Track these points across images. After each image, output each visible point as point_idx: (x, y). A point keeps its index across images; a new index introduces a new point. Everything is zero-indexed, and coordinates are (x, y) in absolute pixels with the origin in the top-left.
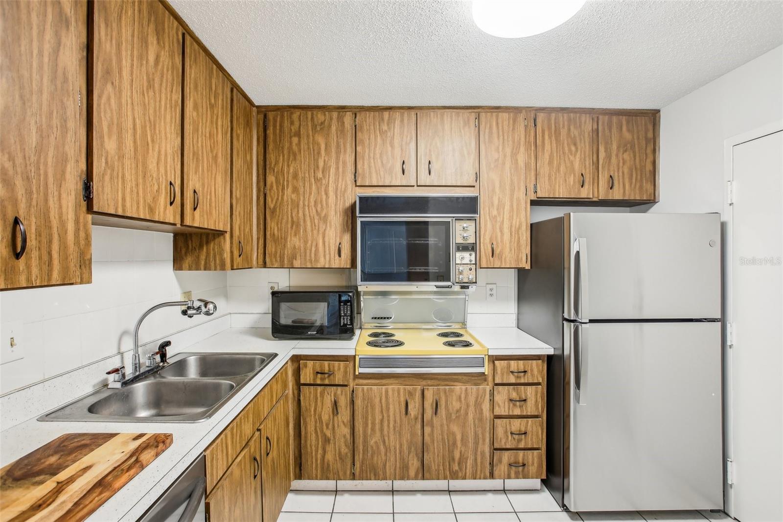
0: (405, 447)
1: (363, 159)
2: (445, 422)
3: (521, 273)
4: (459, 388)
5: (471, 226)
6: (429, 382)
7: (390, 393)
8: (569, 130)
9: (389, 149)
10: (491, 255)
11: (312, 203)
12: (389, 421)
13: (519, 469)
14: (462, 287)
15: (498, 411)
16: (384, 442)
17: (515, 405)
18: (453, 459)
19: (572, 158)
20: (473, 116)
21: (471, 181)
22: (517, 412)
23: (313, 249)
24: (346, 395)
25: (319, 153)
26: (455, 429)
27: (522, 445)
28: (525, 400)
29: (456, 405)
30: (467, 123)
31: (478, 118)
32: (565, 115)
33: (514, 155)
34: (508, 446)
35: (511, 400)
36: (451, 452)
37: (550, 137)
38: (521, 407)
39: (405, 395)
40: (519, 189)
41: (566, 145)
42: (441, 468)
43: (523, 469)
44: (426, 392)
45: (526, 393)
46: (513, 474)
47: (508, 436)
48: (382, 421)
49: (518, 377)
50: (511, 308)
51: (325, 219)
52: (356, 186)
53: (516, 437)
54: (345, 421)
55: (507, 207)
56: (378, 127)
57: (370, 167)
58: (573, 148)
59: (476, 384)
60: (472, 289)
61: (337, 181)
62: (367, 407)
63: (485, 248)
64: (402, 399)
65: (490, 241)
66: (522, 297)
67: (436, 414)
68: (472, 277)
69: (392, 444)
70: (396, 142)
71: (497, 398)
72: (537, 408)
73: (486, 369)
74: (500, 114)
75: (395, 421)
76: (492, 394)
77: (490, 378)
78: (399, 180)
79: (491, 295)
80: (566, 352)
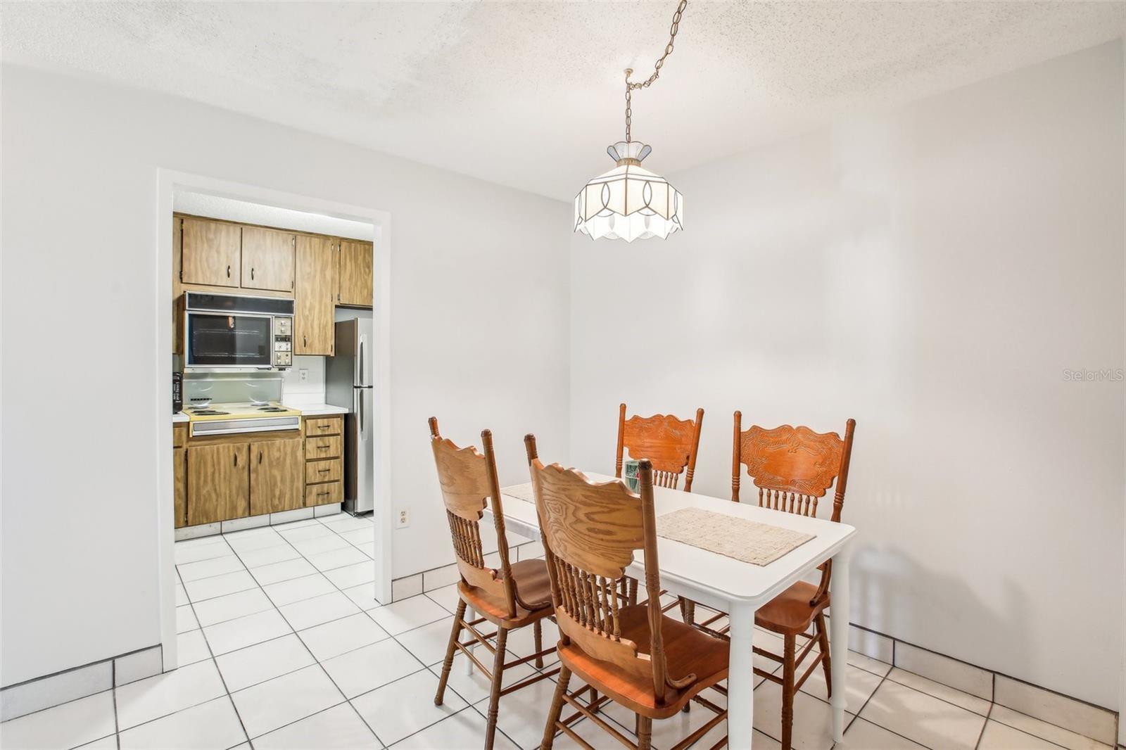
0: (234, 491)
1: (190, 260)
2: (267, 468)
3: (328, 359)
4: (278, 442)
5: (288, 322)
6: (255, 439)
7: (221, 450)
8: (364, 257)
9: (216, 255)
10: (303, 345)
12: (220, 472)
13: (325, 497)
14: (280, 369)
15: (309, 456)
16: (215, 490)
17: (321, 451)
18: (274, 496)
19: (366, 277)
20: (291, 237)
21: (289, 288)
22: (323, 455)
24: (180, 455)
26: (277, 473)
27: (326, 480)
28: (328, 447)
29: (277, 454)
30: (285, 241)
31: (295, 239)
32: (362, 246)
33: (323, 270)
34: (317, 481)
35: (319, 447)
36: (273, 491)
37: (350, 261)
38: (326, 451)
39: (234, 450)
40: (326, 296)
41: (362, 268)
42: (265, 504)
43: (328, 496)
44: (252, 447)
45: (329, 441)
46: (320, 502)
47: (316, 474)
48: (213, 473)
49: (323, 430)
50: (321, 388)
52: (182, 282)
53: (322, 473)
54: (179, 477)
55: (317, 310)
56: (205, 235)
57: (196, 268)
58: (367, 270)
59: (291, 438)
60: (288, 370)
62: (200, 462)
63: (298, 340)
64: (232, 454)
65: (303, 333)
66: (329, 380)
67: (260, 462)
68: (288, 361)
69: (223, 490)
70: (223, 249)
71: (308, 447)
72: (337, 452)
73: (299, 426)
74: (313, 239)
75: (225, 473)
76: (304, 445)
77: (303, 433)
78: (224, 281)
79: (304, 378)
80: (355, 411)
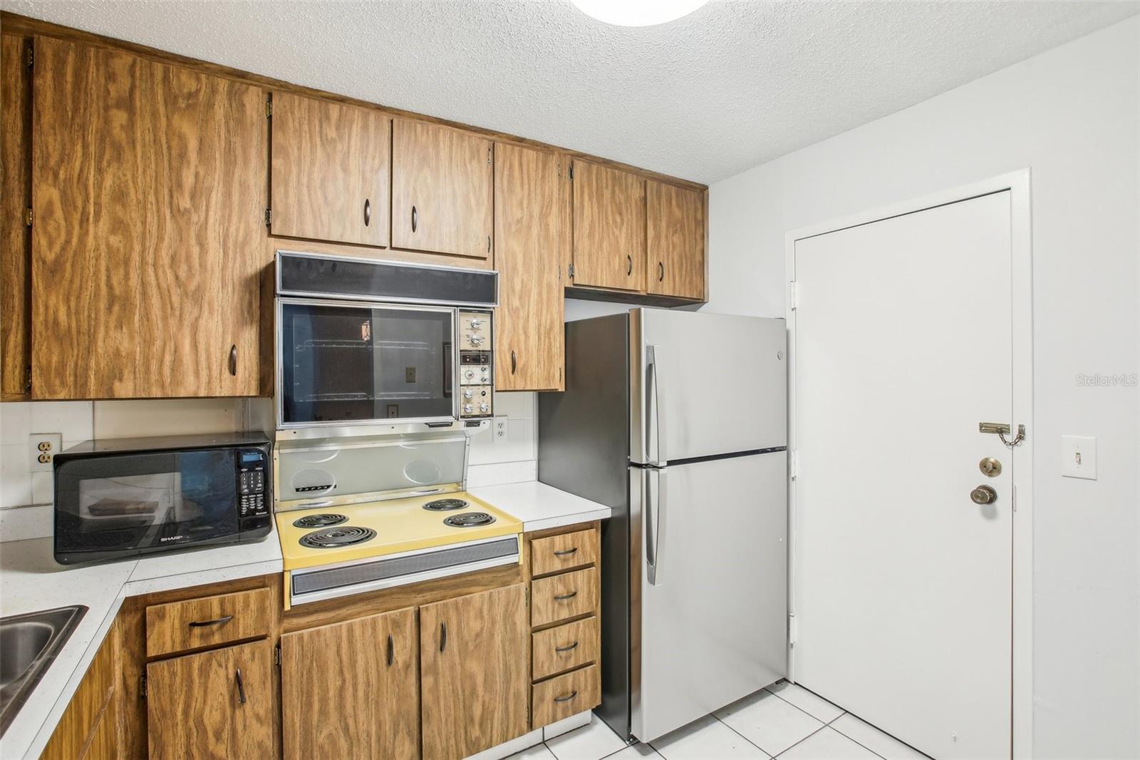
0: (388, 727)
1: (286, 184)
2: (457, 660)
4: (478, 597)
5: (484, 320)
6: (428, 596)
7: (358, 632)
8: (613, 192)
9: (340, 175)
10: (511, 370)
11: (165, 259)
12: (355, 686)
13: (567, 700)
14: (469, 424)
15: (537, 622)
16: (346, 729)
17: (560, 605)
18: (472, 720)
19: (617, 232)
20: (485, 146)
21: (481, 250)
22: (565, 614)
23: (168, 358)
24: (263, 658)
25: (183, 156)
26: (475, 667)
27: (571, 665)
28: (574, 594)
29: (475, 625)
30: (475, 154)
31: (493, 149)
32: (609, 170)
33: (544, 216)
34: (553, 672)
35: (556, 598)
36: (468, 708)
37: (590, 199)
38: (569, 605)
39: (385, 629)
40: (550, 269)
41: (609, 212)
42: (452, 742)
43: (573, 700)
44: (424, 615)
45: (575, 582)
46: (559, 714)
47: (552, 656)
48: (341, 690)
49: (565, 560)
50: (530, 451)
51: (198, 297)
52: (270, 235)
53: (563, 654)
54: (262, 712)
55: (534, 296)
56: (317, 129)
57: (300, 202)
58: (618, 219)
59: (504, 584)
60: (486, 424)
61: (226, 219)
62: (310, 671)
63: (501, 359)
64: (381, 638)
65: (510, 348)
66: (545, 433)
67: (441, 650)
68: (485, 404)
69: (362, 727)
70: (354, 163)
71: (537, 599)
72: (591, 602)
73: (520, 558)
74: (525, 151)
75: (368, 684)
76: (530, 596)
77: (525, 570)
78: (357, 233)
79: (501, 434)
